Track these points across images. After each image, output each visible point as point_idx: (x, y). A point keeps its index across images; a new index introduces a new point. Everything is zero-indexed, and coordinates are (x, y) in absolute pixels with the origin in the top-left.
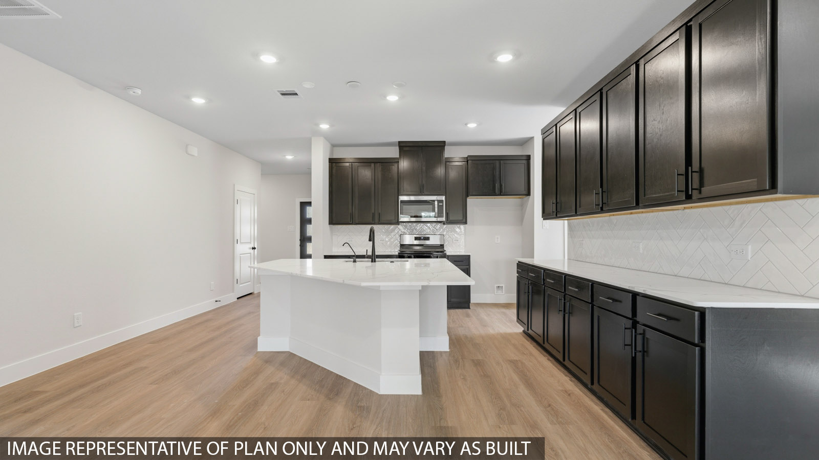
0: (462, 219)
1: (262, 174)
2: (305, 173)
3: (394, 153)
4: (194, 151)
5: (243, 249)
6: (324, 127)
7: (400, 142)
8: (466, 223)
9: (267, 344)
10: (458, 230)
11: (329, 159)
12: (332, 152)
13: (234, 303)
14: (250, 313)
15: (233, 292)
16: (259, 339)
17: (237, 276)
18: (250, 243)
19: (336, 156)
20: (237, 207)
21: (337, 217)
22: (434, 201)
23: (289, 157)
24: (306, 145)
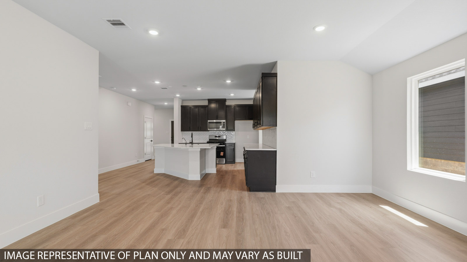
0: (232, 129)
1: (155, 109)
2: (172, 109)
3: (206, 103)
4: (130, 104)
5: (147, 141)
6: (178, 95)
7: (208, 99)
8: (234, 130)
9: (157, 171)
10: (232, 133)
11: (181, 106)
12: (182, 103)
13: (144, 162)
14: (150, 165)
15: (144, 158)
16: (154, 169)
17: (145, 152)
18: (150, 138)
19: (184, 105)
20: (145, 124)
21: (184, 128)
22: (221, 122)
23: (166, 104)
24: (172, 100)
